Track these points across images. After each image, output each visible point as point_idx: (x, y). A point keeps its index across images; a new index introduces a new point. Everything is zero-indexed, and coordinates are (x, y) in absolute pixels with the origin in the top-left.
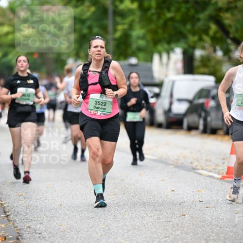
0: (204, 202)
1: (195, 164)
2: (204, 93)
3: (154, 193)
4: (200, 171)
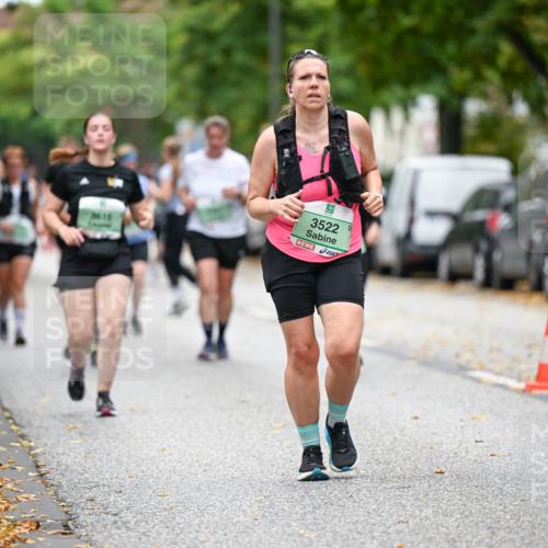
0: (486, 444)
1: (466, 357)
2: (485, 197)
3: (372, 424)
4: (478, 374)
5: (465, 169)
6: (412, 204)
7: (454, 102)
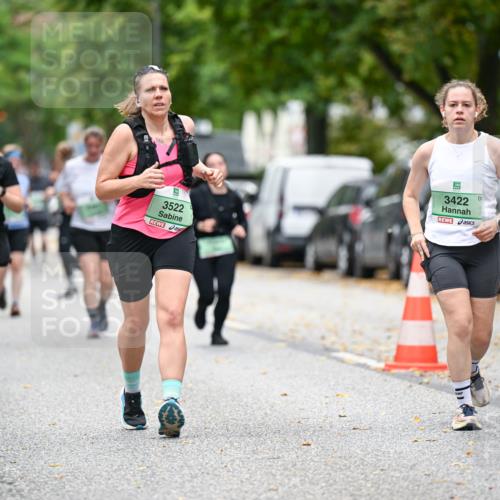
0: (349, 419)
1: (330, 340)
2: (348, 194)
3: (245, 400)
4: (341, 355)
5: (329, 167)
6: (281, 199)
7: (320, 106)
